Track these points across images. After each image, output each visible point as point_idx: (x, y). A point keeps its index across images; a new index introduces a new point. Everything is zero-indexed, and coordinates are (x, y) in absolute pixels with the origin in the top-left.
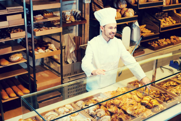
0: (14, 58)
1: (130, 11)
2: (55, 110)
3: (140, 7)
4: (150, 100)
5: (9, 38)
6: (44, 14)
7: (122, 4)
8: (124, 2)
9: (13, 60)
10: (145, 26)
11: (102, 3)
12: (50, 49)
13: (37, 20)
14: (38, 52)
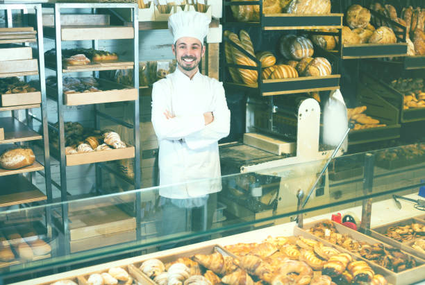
0: (10, 158)
1: (319, 63)
2: (79, 279)
3: (345, 55)
4: (349, 263)
6: (95, 56)
7: (302, 49)
8: (306, 44)
9: (7, 163)
10: (364, 108)
11: (250, 44)
12: (108, 145)
13: (72, 65)
14: (77, 150)
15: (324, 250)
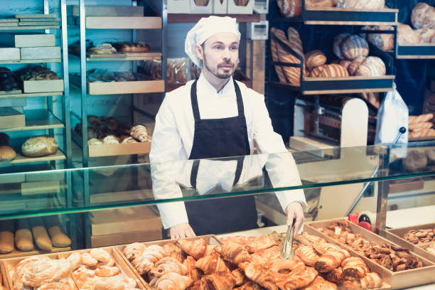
0: (31, 146)
1: (371, 62)
3: (400, 54)
4: (344, 258)
5: (20, 91)
6: (125, 47)
7: (354, 48)
10: (430, 116)
11: (299, 43)
12: (134, 139)
13: (96, 53)
14: (103, 143)
15: (323, 245)
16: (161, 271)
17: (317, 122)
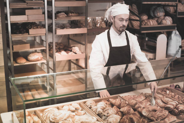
0: (32, 57)
1: (167, 19)
2: (59, 107)
3: (179, 15)
4: (177, 105)
5: (28, 34)
6: (69, 14)
7: (159, 12)
8: (161, 10)
9: (31, 59)
11: (136, 10)
12: (74, 52)
13: (59, 17)
14: (61, 54)
15: (166, 99)
16: (108, 114)
17: (145, 44)
